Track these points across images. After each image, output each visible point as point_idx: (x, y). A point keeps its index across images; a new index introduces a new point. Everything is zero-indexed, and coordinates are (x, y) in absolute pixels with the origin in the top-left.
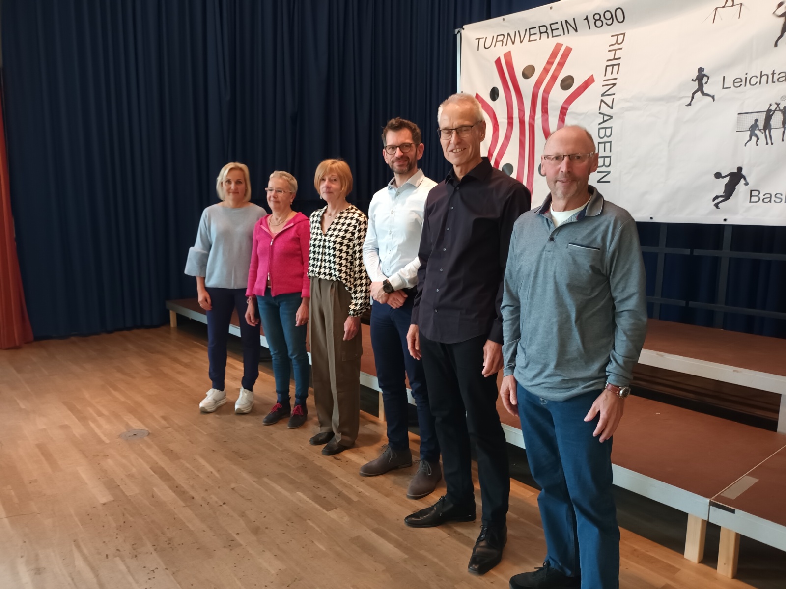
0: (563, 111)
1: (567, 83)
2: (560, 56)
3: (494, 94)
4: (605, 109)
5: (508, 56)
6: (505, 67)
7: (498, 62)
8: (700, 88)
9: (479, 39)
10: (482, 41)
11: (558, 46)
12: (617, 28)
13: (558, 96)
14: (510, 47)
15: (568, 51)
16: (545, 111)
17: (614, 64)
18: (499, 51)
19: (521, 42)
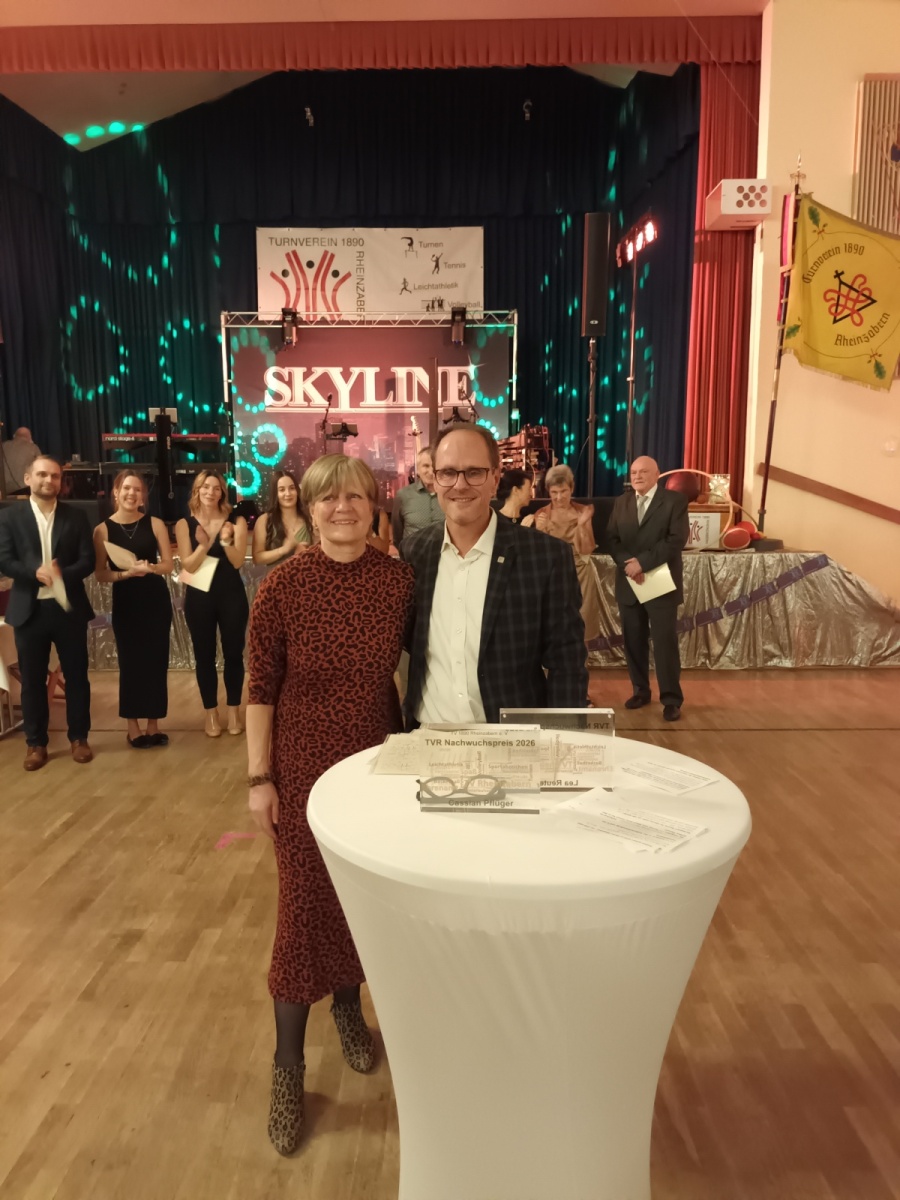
0: (335, 290)
1: (336, 274)
2: (328, 258)
3: (285, 273)
4: (361, 292)
5: (295, 253)
6: (293, 257)
7: (288, 255)
8: (405, 288)
9: (271, 239)
10: (274, 241)
11: (326, 253)
12: (359, 248)
13: (331, 281)
14: (293, 247)
15: (333, 256)
16: (323, 289)
17: (361, 268)
18: (289, 248)
19: (302, 245)
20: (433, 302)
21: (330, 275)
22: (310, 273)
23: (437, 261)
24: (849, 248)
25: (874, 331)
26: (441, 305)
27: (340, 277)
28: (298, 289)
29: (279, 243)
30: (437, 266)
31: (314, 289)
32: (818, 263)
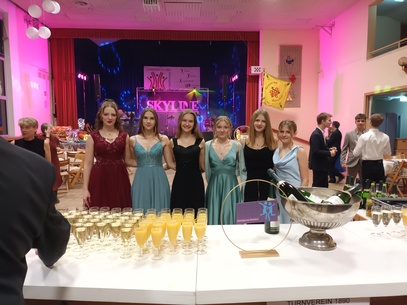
1: (163, 78)
2: (162, 74)
3: (151, 77)
4: (169, 82)
5: (153, 72)
7: (152, 73)
8: (181, 81)
11: (161, 72)
12: (169, 72)
13: (162, 79)
15: (163, 73)
16: (160, 81)
17: (170, 76)
18: (152, 71)
19: (155, 70)
20: (188, 85)
21: (162, 78)
22: (157, 77)
23: (189, 75)
24: (274, 83)
25: (280, 99)
28: (154, 81)
29: (149, 70)
31: (158, 81)
32: (269, 85)
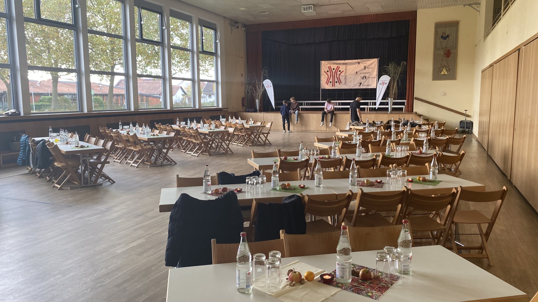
0: (340, 74)
1: (340, 71)
2: (338, 68)
3: (328, 71)
5: (330, 66)
7: (329, 67)
8: (357, 74)
9: (325, 63)
11: (338, 66)
12: (346, 65)
13: (339, 73)
15: (339, 67)
16: (337, 75)
17: (346, 69)
18: (329, 65)
19: (332, 65)
20: (364, 77)
21: (338, 72)
22: (334, 71)
23: (365, 67)
26: (366, 78)
27: (341, 72)
28: (331, 76)
29: (327, 64)
30: (365, 68)
31: (335, 74)
